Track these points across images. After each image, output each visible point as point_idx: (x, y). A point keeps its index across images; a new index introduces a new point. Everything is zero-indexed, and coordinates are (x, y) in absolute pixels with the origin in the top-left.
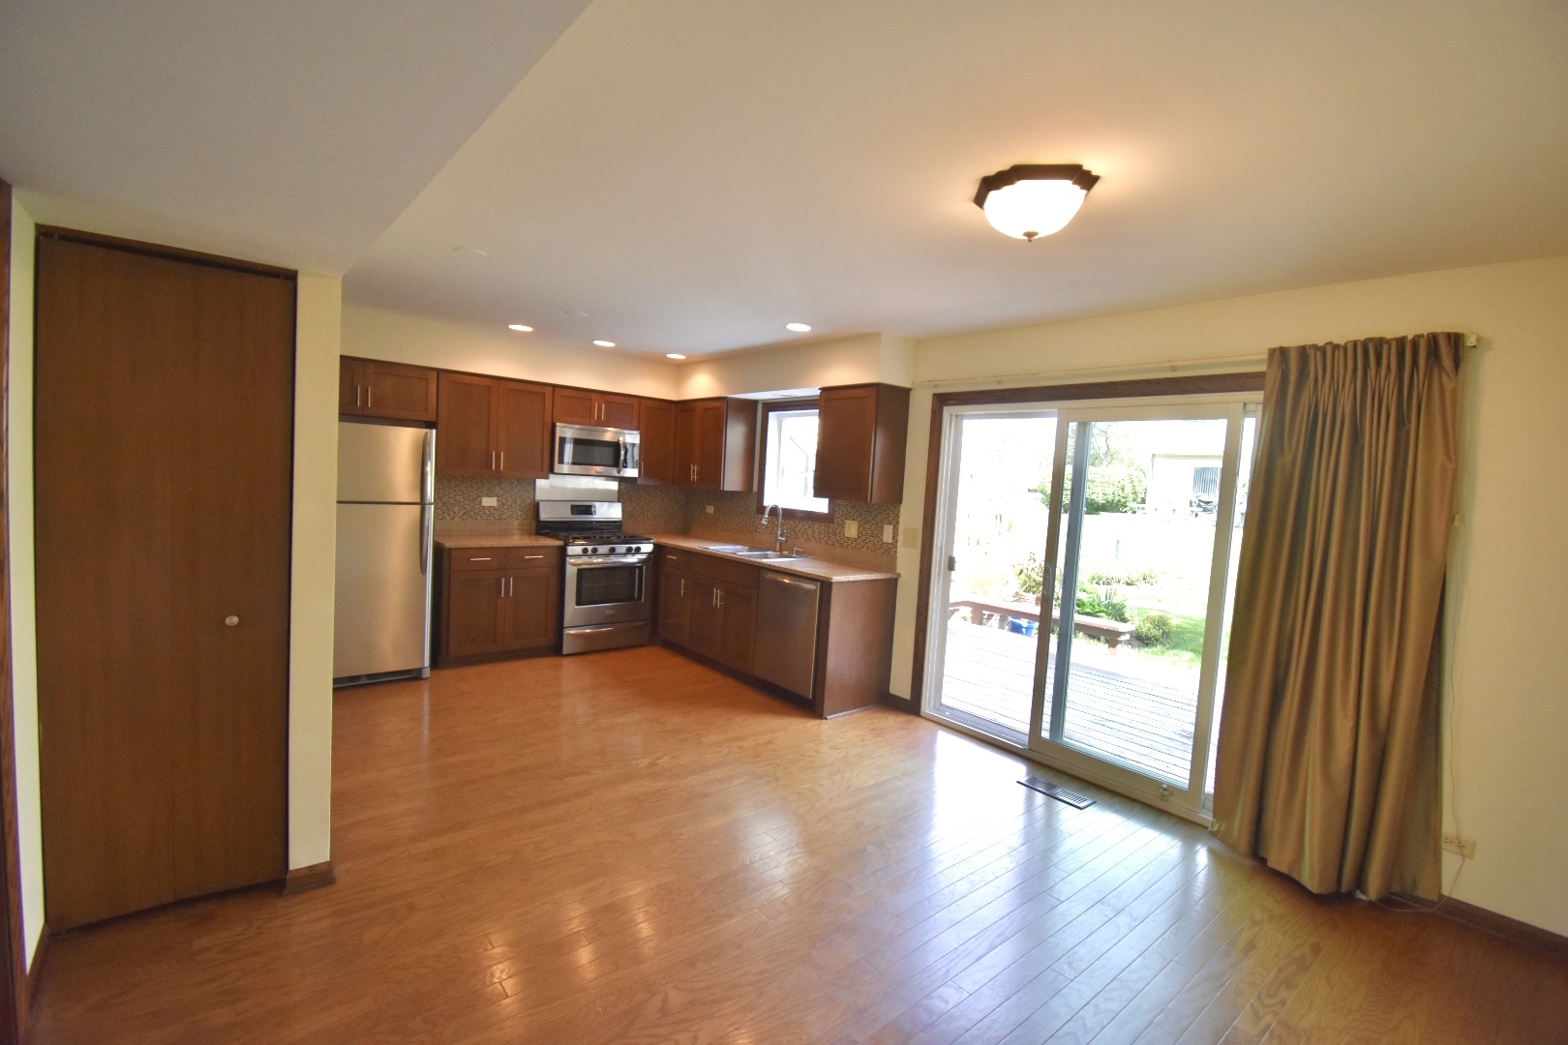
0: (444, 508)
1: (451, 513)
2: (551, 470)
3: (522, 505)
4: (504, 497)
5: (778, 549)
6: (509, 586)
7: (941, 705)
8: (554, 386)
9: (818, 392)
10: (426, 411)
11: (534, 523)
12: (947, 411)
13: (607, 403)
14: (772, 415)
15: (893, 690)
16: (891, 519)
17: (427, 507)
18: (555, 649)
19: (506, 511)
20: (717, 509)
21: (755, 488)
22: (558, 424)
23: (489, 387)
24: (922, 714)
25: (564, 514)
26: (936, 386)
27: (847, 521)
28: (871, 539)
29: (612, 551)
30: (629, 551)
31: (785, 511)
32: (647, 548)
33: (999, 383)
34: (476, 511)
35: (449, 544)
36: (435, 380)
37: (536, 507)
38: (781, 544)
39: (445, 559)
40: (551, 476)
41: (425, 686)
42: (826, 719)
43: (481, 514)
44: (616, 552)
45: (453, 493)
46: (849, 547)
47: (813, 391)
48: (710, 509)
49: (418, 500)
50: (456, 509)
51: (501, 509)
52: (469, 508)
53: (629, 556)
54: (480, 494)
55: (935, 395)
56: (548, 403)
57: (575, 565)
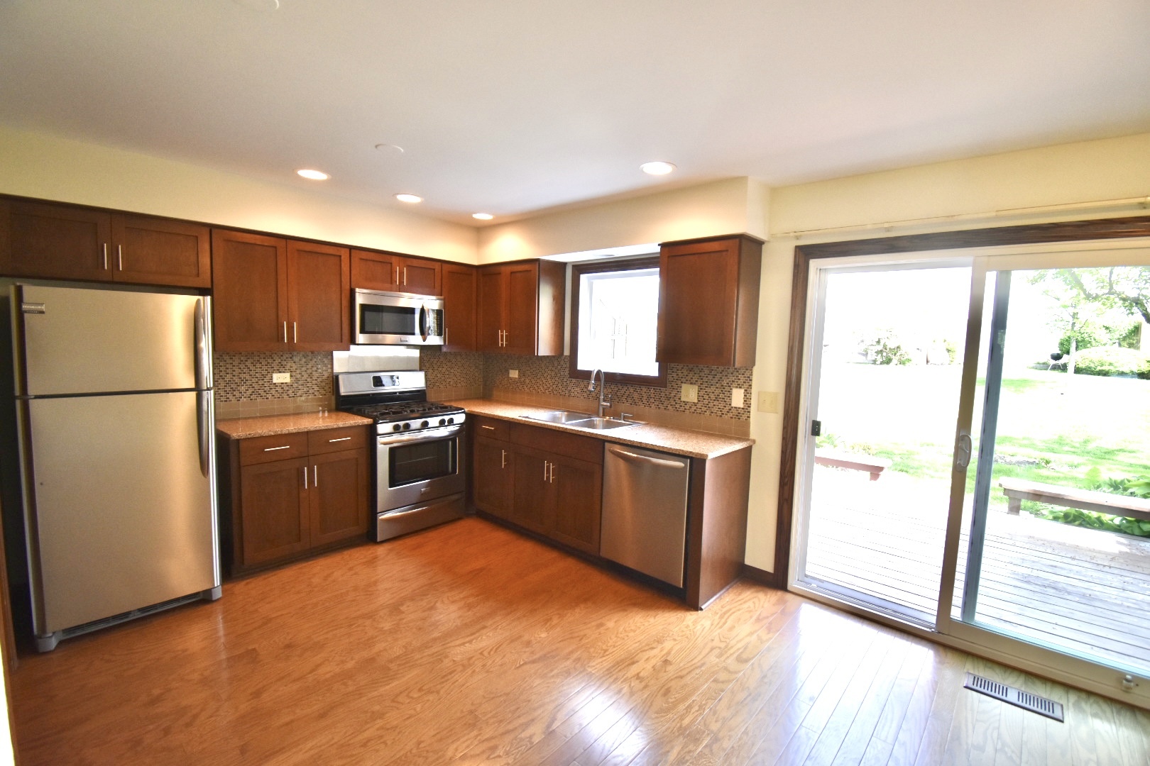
0: (228, 389)
1: (236, 393)
2: (353, 341)
3: (319, 380)
4: (298, 371)
5: (601, 414)
6: (312, 477)
7: (806, 576)
8: (351, 248)
9: (658, 249)
10: (198, 275)
11: (333, 398)
12: (814, 264)
13: (408, 266)
14: (584, 278)
15: (749, 561)
16: (741, 382)
17: (205, 393)
18: (369, 536)
19: (300, 387)
20: (522, 374)
21: (567, 352)
22: (357, 290)
23: (276, 247)
24: (789, 588)
25: (364, 386)
26: (797, 238)
27: (684, 385)
28: (716, 403)
29: (425, 425)
30: (442, 423)
31: (607, 374)
32: (460, 418)
33: (888, 230)
34: (266, 389)
35: (237, 432)
36: (207, 238)
37: (335, 380)
38: (604, 409)
39: (233, 450)
40: (352, 347)
41: (218, 608)
42: (701, 609)
43: (273, 391)
44: (429, 426)
45: (237, 371)
46: (687, 412)
47: (651, 247)
48: (514, 374)
49: (192, 385)
50: (243, 389)
51: (295, 385)
52: (257, 387)
53: (442, 428)
54: (270, 370)
55: (797, 247)
56: (345, 268)
57: (385, 444)
